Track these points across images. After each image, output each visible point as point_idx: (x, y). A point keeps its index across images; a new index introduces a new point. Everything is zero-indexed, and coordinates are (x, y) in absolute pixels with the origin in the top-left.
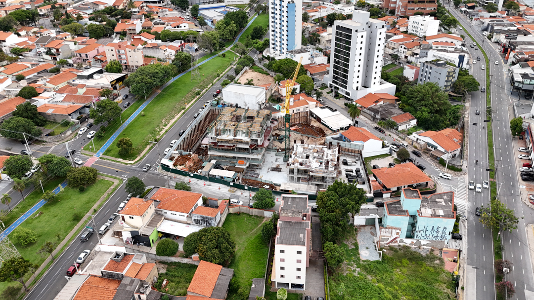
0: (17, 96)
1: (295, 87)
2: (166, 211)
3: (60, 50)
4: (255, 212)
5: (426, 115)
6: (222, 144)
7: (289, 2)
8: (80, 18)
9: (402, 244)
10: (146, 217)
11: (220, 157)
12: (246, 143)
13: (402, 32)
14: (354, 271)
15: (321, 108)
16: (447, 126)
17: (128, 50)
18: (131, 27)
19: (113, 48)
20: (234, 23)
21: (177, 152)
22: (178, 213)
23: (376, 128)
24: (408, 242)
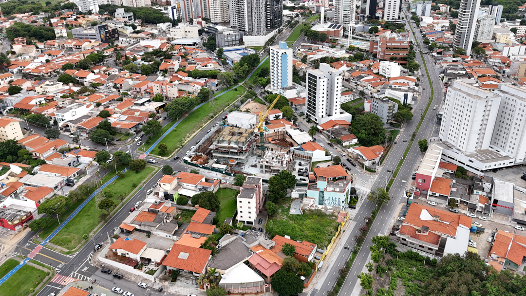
0: (97, 116)
1: (279, 114)
2: (184, 183)
3: (123, 85)
4: (235, 187)
5: (363, 136)
6: (221, 149)
7: (282, 53)
8: (135, 59)
9: (316, 208)
10: (172, 185)
11: (220, 157)
12: (236, 149)
13: (374, 74)
14: (284, 219)
15: (294, 129)
16: (378, 144)
17: (168, 86)
18: (171, 67)
19: (158, 85)
20: (247, 65)
21: (194, 153)
22: (190, 185)
23: (329, 144)
24: (320, 207)
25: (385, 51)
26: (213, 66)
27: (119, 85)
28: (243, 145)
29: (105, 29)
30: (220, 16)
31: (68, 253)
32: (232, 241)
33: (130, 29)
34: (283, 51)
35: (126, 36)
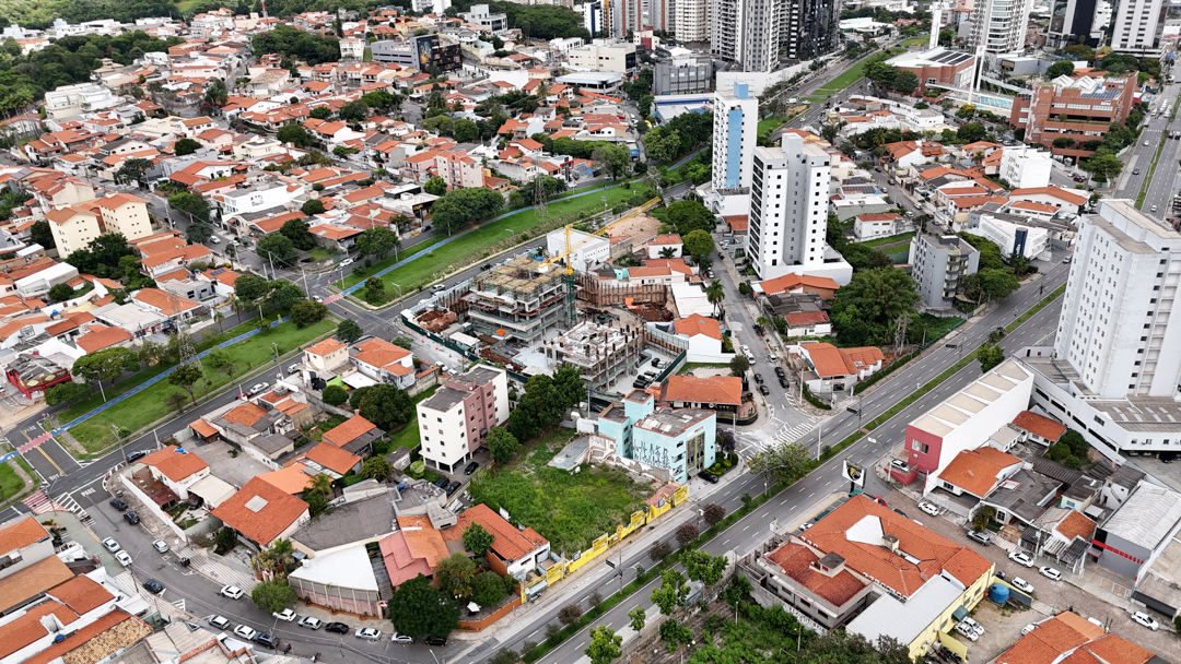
0: (298, 209)
1: (673, 247)
2: (360, 362)
3: (390, 156)
5: (849, 320)
6: (485, 304)
7: (733, 108)
8: (459, 107)
9: (618, 464)
10: (329, 361)
11: (479, 321)
12: (511, 307)
13: (983, 176)
14: (526, 472)
15: (691, 284)
17: (462, 163)
18: (519, 128)
19: (445, 159)
20: (679, 134)
21: (433, 306)
22: (371, 367)
23: (756, 327)
24: (626, 462)
25: (1045, 123)
26: (613, 134)
27: (384, 155)
28: (527, 301)
30: (695, 28)
31: (81, 457)
32: (374, 497)
33: (489, 48)
34: (734, 103)
35: (476, 62)
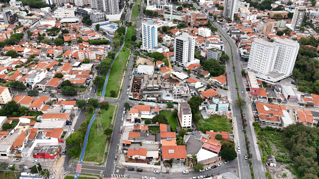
0: (54, 78)
1: (163, 64)
2: (142, 112)
3: (54, 55)
4: (168, 109)
5: (213, 71)
6: (149, 89)
8: (44, 35)
9: (214, 113)
11: (148, 93)
12: (157, 87)
13: (196, 35)
14: (203, 122)
15: (175, 72)
16: (221, 75)
17: (89, 53)
18: (73, 39)
19: (82, 53)
21: (132, 93)
22: (145, 112)
23: (197, 78)
24: (216, 112)
25: (195, 21)
26: (98, 36)
27: (52, 55)
29: (10, 14)
30: (82, 2)
31: (100, 165)
32: (189, 139)
33: (25, 13)
34: (152, 26)
